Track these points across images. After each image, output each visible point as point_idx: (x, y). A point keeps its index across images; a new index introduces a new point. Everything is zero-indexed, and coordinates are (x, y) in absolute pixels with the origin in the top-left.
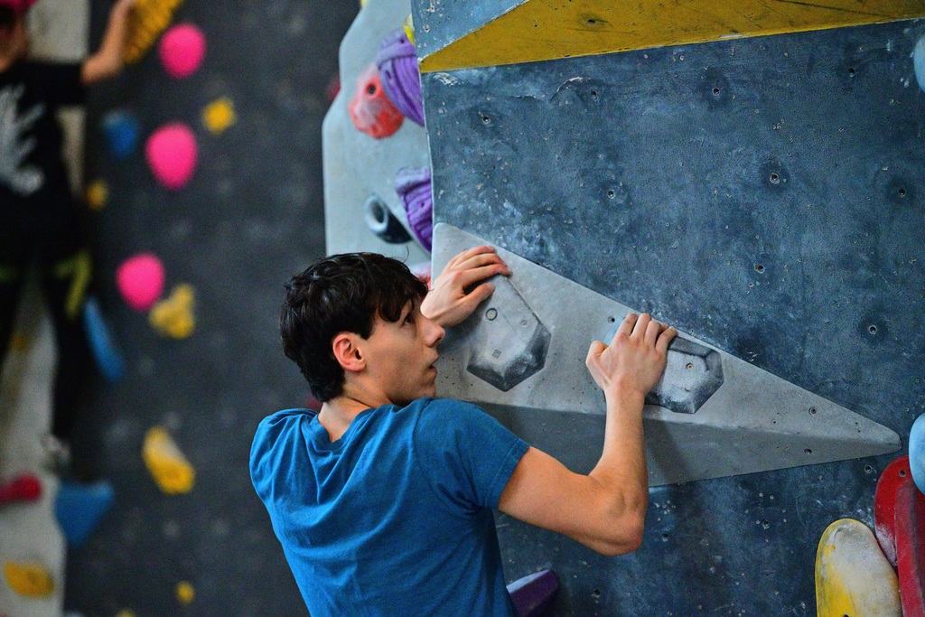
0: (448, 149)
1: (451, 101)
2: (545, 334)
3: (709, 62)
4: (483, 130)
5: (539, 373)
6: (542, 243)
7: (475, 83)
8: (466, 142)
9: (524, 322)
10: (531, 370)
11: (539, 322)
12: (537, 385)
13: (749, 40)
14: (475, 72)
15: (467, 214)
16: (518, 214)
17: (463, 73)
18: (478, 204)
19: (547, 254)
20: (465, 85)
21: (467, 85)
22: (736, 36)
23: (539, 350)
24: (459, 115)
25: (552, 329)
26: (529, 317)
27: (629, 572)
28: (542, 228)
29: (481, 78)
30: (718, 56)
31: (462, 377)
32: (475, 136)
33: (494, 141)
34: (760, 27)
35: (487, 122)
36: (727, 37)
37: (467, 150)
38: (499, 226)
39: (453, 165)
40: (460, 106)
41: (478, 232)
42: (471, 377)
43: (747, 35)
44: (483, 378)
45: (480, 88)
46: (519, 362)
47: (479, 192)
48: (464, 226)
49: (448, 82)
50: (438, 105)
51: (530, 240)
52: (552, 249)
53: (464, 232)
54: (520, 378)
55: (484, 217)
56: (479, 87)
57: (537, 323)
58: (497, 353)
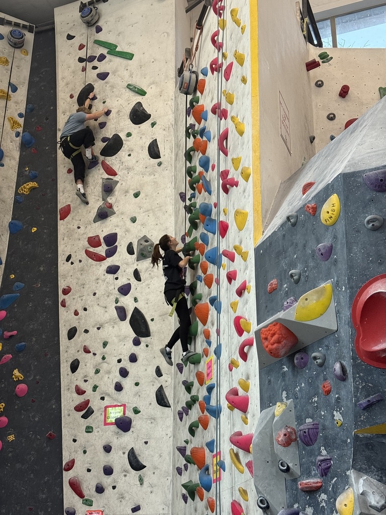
0: (358, 452)
1: (361, 441)
4: (369, 449)
6: (381, 477)
8: (364, 451)
9: (382, 496)
14: (369, 435)
15: (361, 468)
16: (376, 469)
17: (366, 434)
18: (365, 466)
19: (382, 480)
20: (366, 437)
21: (366, 438)
24: (363, 444)
28: (381, 473)
29: (370, 436)
31: (368, 508)
32: (366, 450)
33: (371, 451)
35: (370, 447)
37: (363, 453)
38: (369, 472)
39: (359, 456)
40: (363, 442)
41: (364, 473)
42: (370, 508)
45: (370, 438)
47: (365, 463)
48: (360, 471)
49: (361, 436)
51: (378, 476)
52: (384, 479)
53: (360, 473)
54: (383, 509)
55: (366, 469)
57: (385, 496)
58: (378, 503)
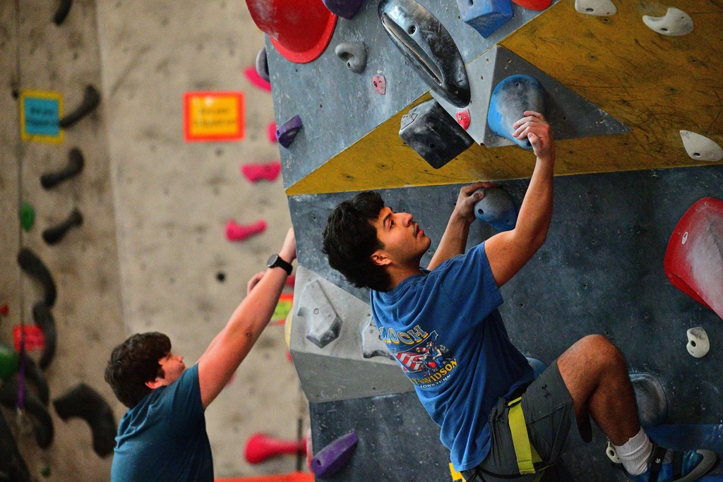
0: (301, 232)
1: (301, 210)
2: (339, 321)
3: (400, 196)
4: (314, 224)
5: (336, 340)
7: (309, 201)
8: (308, 229)
9: (330, 316)
10: (332, 339)
11: (337, 316)
12: (335, 345)
13: (415, 188)
14: (309, 196)
15: (310, 262)
17: (304, 196)
18: (315, 258)
19: (343, 284)
20: (304, 202)
21: (306, 202)
22: (410, 186)
23: (336, 329)
24: (303, 216)
25: (343, 318)
26: (333, 313)
27: (385, 434)
29: (311, 199)
30: (403, 194)
31: (303, 342)
32: (311, 226)
33: (319, 229)
34: (418, 183)
35: (315, 220)
36: (406, 186)
37: (308, 232)
38: (323, 269)
39: (304, 240)
40: (304, 212)
41: (315, 271)
42: (307, 341)
43: (413, 186)
44: (312, 341)
46: (326, 335)
47: (314, 252)
48: (309, 268)
49: (298, 200)
50: (295, 211)
53: (310, 271)
54: (328, 342)
55: (317, 264)
56: (310, 203)
57: (335, 316)
58: (317, 330)
